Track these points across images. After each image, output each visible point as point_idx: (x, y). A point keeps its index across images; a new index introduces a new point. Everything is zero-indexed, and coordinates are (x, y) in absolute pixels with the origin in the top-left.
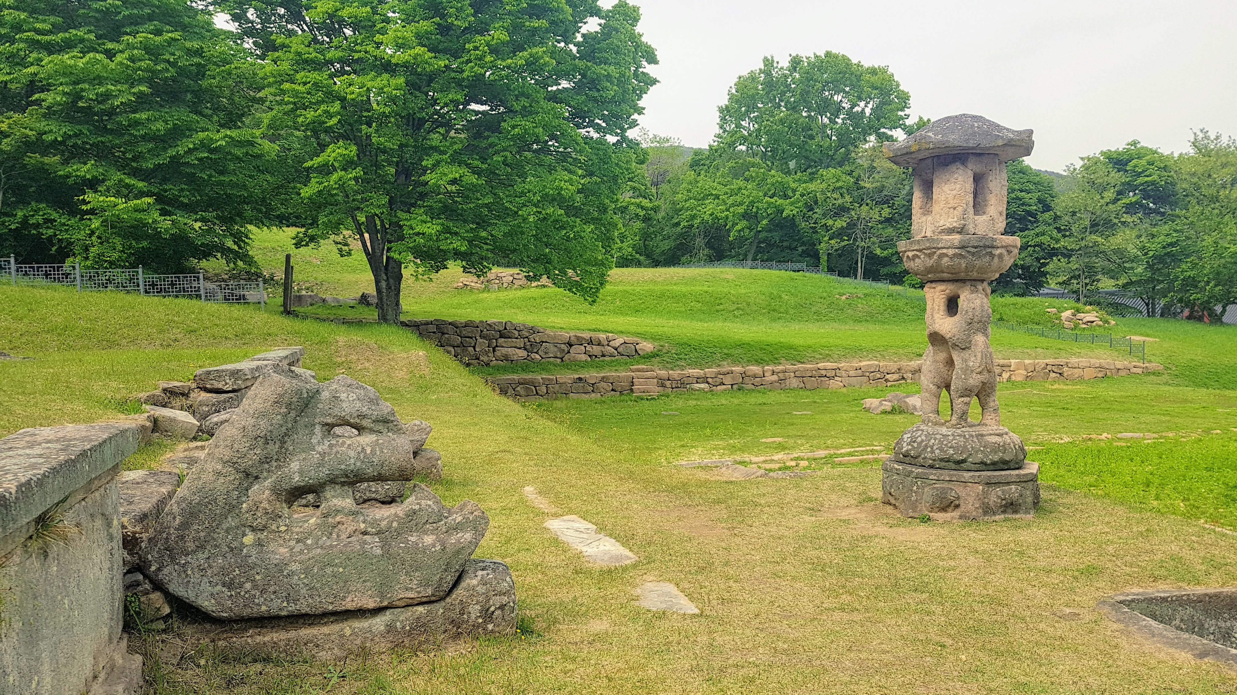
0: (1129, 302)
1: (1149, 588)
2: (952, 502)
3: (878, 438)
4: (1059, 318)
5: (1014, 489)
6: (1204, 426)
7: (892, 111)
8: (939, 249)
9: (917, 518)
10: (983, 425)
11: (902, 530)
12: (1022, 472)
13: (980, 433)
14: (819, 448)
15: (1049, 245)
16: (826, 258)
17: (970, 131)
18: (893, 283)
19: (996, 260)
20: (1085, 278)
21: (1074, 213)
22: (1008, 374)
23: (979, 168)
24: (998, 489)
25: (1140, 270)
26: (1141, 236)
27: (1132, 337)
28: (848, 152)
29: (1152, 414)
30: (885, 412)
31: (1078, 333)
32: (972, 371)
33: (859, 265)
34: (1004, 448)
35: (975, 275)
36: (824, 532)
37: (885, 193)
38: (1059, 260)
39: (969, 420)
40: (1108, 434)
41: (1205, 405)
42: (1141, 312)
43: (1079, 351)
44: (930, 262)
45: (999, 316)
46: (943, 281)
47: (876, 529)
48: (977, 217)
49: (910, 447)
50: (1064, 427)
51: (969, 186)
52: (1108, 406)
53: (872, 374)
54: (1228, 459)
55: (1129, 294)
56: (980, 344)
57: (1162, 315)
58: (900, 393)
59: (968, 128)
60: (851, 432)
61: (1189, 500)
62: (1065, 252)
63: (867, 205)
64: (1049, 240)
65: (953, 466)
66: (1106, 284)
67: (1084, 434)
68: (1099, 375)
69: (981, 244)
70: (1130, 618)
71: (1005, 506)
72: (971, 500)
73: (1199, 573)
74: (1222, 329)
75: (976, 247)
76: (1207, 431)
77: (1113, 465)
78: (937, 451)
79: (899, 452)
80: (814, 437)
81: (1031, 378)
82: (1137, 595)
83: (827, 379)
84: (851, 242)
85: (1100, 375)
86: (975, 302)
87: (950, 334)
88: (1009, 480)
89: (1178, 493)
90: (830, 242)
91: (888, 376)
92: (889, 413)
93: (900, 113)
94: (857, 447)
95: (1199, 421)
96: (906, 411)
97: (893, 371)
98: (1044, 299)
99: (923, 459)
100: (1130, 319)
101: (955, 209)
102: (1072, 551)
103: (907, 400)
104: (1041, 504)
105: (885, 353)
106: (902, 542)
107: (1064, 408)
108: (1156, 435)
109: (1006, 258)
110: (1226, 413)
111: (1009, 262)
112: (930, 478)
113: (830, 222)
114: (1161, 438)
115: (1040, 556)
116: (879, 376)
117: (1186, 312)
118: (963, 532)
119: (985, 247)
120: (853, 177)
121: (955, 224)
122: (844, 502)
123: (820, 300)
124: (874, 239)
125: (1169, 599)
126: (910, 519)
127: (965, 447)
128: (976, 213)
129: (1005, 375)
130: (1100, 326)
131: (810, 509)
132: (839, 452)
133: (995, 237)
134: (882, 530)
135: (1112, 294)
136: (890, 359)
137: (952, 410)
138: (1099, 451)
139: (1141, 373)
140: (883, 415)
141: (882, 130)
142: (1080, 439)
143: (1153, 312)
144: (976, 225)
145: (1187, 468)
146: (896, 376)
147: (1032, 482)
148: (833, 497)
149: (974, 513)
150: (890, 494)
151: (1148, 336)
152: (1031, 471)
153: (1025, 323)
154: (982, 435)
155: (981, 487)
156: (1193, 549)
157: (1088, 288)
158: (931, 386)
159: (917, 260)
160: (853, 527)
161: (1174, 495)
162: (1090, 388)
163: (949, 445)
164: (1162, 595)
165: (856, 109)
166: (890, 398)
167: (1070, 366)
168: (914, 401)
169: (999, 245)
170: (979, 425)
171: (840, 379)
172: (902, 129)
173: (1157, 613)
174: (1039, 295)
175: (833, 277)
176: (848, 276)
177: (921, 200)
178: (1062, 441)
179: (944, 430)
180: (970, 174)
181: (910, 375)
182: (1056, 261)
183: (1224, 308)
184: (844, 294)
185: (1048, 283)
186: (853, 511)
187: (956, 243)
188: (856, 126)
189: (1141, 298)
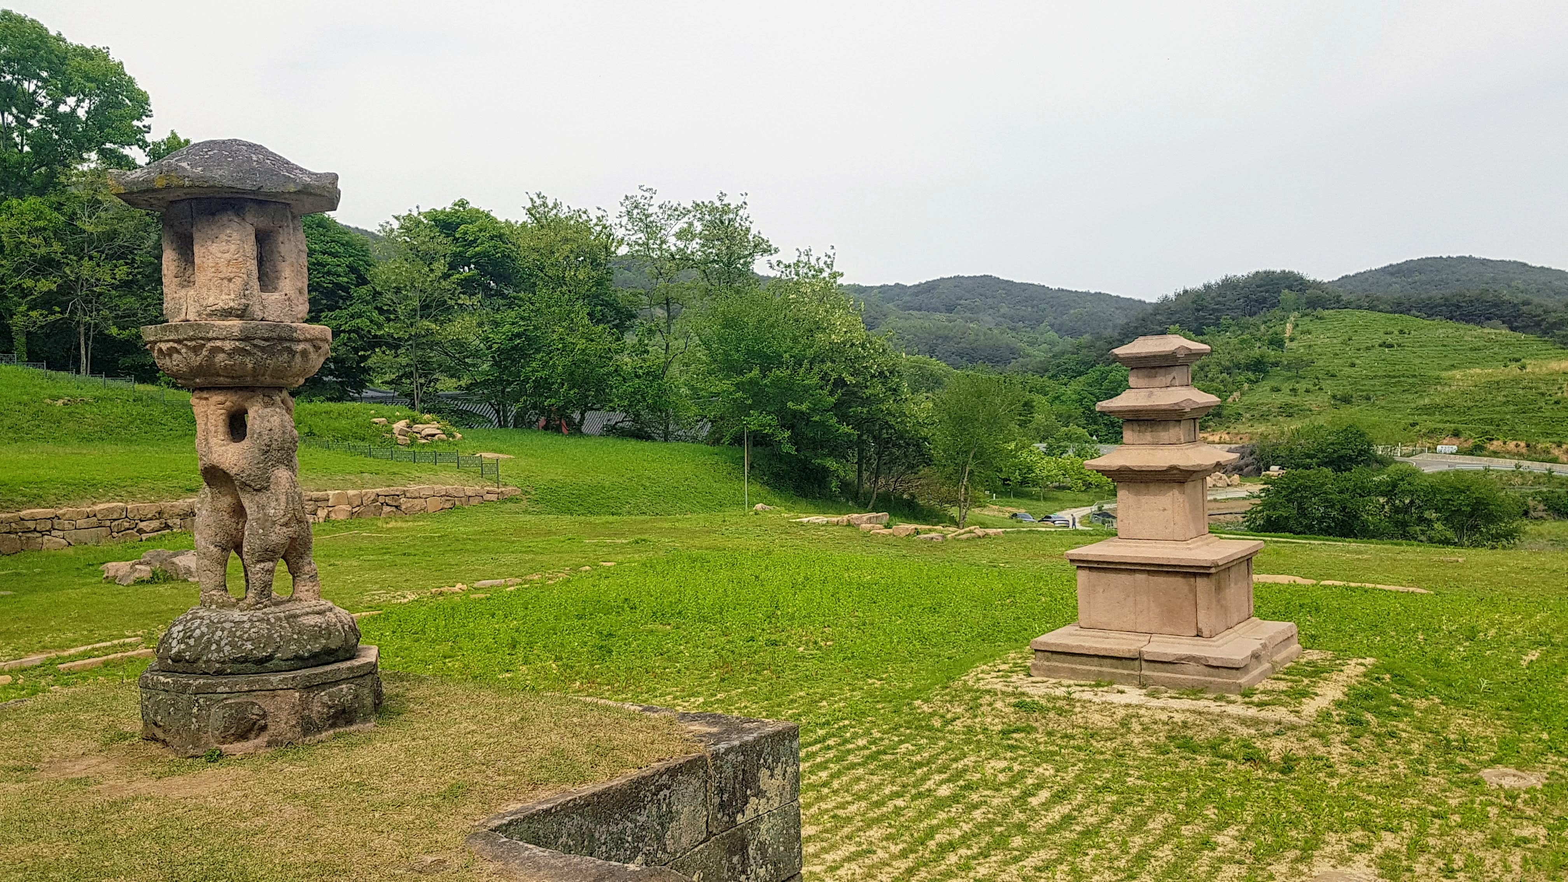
0: (477, 409)
1: (528, 800)
2: (255, 723)
3: (131, 624)
4: (391, 431)
5: (345, 690)
6: (572, 562)
7: (122, 118)
8: (210, 340)
9: (201, 757)
10: (296, 600)
11: (178, 780)
12: (355, 663)
13: (291, 612)
14: (30, 650)
15: (369, 332)
16: (24, 339)
17: (246, 166)
18: (142, 380)
19: (298, 359)
20: (420, 377)
21: (398, 290)
22: (326, 510)
23: (263, 222)
24: (323, 694)
25: (485, 367)
26: (483, 323)
27: (484, 454)
28: (52, 175)
29: (512, 552)
30: (141, 582)
31: (416, 450)
32: (274, 523)
33: (83, 352)
34: (327, 631)
35: (268, 380)
36: (44, 808)
37: (118, 242)
38: (384, 352)
39: (274, 594)
40: (463, 584)
41: (570, 536)
42: (491, 421)
43: (418, 475)
44: (196, 360)
45: (307, 430)
46: (220, 389)
47: (135, 785)
48: (265, 295)
49: (183, 646)
50: (407, 580)
51: (250, 248)
52: (461, 547)
53: (116, 523)
54: (599, 602)
55: (475, 398)
56: (283, 481)
57: (515, 426)
58: (165, 551)
59: (244, 162)
60: (86, 619)
61: (561, 659)
62: (390, 340)
63: (91, 258)
64: (369, 324)
65: (255, 668)
66: (447, 385)
67: (433, 587)
68: (445, 506)
69: (274, 335)
70: (509, 851)
71: (335, 716)
72: (283, 716)
73: (585, 766)
74: (582, 441)
75: (265, 340)
76: (576, 569)
77: (472, 625)
78: (228, 648)
79: (166, 654)
80: (20, 634)
81: (359, 515)
82: (516, 813)
83: (39, 535)
84: (67, 315)
85: (448, 505)
86: (272, 419)
87: (236, 469)
88: (338, 677)
89: (549, 651)
90: (30, 313)
91: (142, 525)
92: (148, 582)
93: (135, 123)
94: (98, 642)
95: (566, 556)
96: (175, 576)
97: (150, 516)
98: (369, 406)
99: (205, 662)
100: (479, 431)
101: (230, 280)
102: (430, 767)
103: (176, 560)
104: (384, 703)
105: (134, 489)
106: (178, 802)
107: (405, 554)
108: (519, 580)
109: (313, 356)
110: (593, 544)
111: (317, 362)
112: (219, 690)
113: (29, 283)
114: (525, 583)
115: (387, 785)
116: (126, 525)
117: (542, 421)
118: (273, 767)
119: (281, 339)
120: (63, 214)
121: (232, 304)
122: (77, 747)
123: (17, 407)
124: (105, 312)
125: (553, 810)
126: (190, 760)
127: (270, 636)
128: (264, 288)
129: (322, 513)
130: (443, 441)
131: (15, 769)
132: (66, 654)
133: (294, 325)
134: (143, 785)
135: (454, 398)
136: (144, 498)
137: (247, 581)
138: (453, 608)
139: (496, 500)
140: (138, 587)
141: (108, 145)
142: (429, 594)
143: (505, 421)
144: (264, 307)
145: (556, 618)
146: (155, 524)
147: (371, 676)
148: (58, 742)
149: (289, 735)
150: (155, 724)
151: (501, 452)
152: (368, 660)
153: (345, 439)
154: (295, 616)
155: (297, 694)
156: (575, 735)
157: (425, 389)
158: (212, 547)
159: (175, 356)
160: (95, 788)
161: (545, 655)
162: (436, 524)
163: (246, 636)
164: (545, 807)
165: (62, 109)
166: (148, 558)
167: (408, 495)
168: (187, 561)
169: (302, 337)
170: (289, 601)
171: (61, 533)
172: (140, 147)
173: (541, 833)
174: (361, 399)
175: (38, 371)
176: (64, 368)
177: (176, 263)
178: (406, 600)
179: (236, 615)
180: (251, 230)
181: (178, 521)
182: (380, 354)
183: (582, 414)
184: (59, 398)
185: (372, 382)
186: (94, 762)
187: (236, 332)
188: (64, 134)
189: (490, 404)
